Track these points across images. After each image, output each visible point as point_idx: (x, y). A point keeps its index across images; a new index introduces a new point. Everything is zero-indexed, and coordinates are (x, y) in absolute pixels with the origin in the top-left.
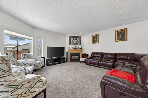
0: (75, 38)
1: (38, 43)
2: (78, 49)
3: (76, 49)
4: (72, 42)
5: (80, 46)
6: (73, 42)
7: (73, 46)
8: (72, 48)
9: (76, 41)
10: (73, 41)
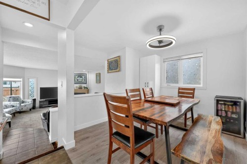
0: (80, 76)
1: (30, 88)
2: (83, 88)
3: (81, 88)
4: (76, 80)
5: (85, 85)
6: (78, 80)
7: (78, 85)
8: (76, 87)
9: (82, 79)
10: (78, 78)
